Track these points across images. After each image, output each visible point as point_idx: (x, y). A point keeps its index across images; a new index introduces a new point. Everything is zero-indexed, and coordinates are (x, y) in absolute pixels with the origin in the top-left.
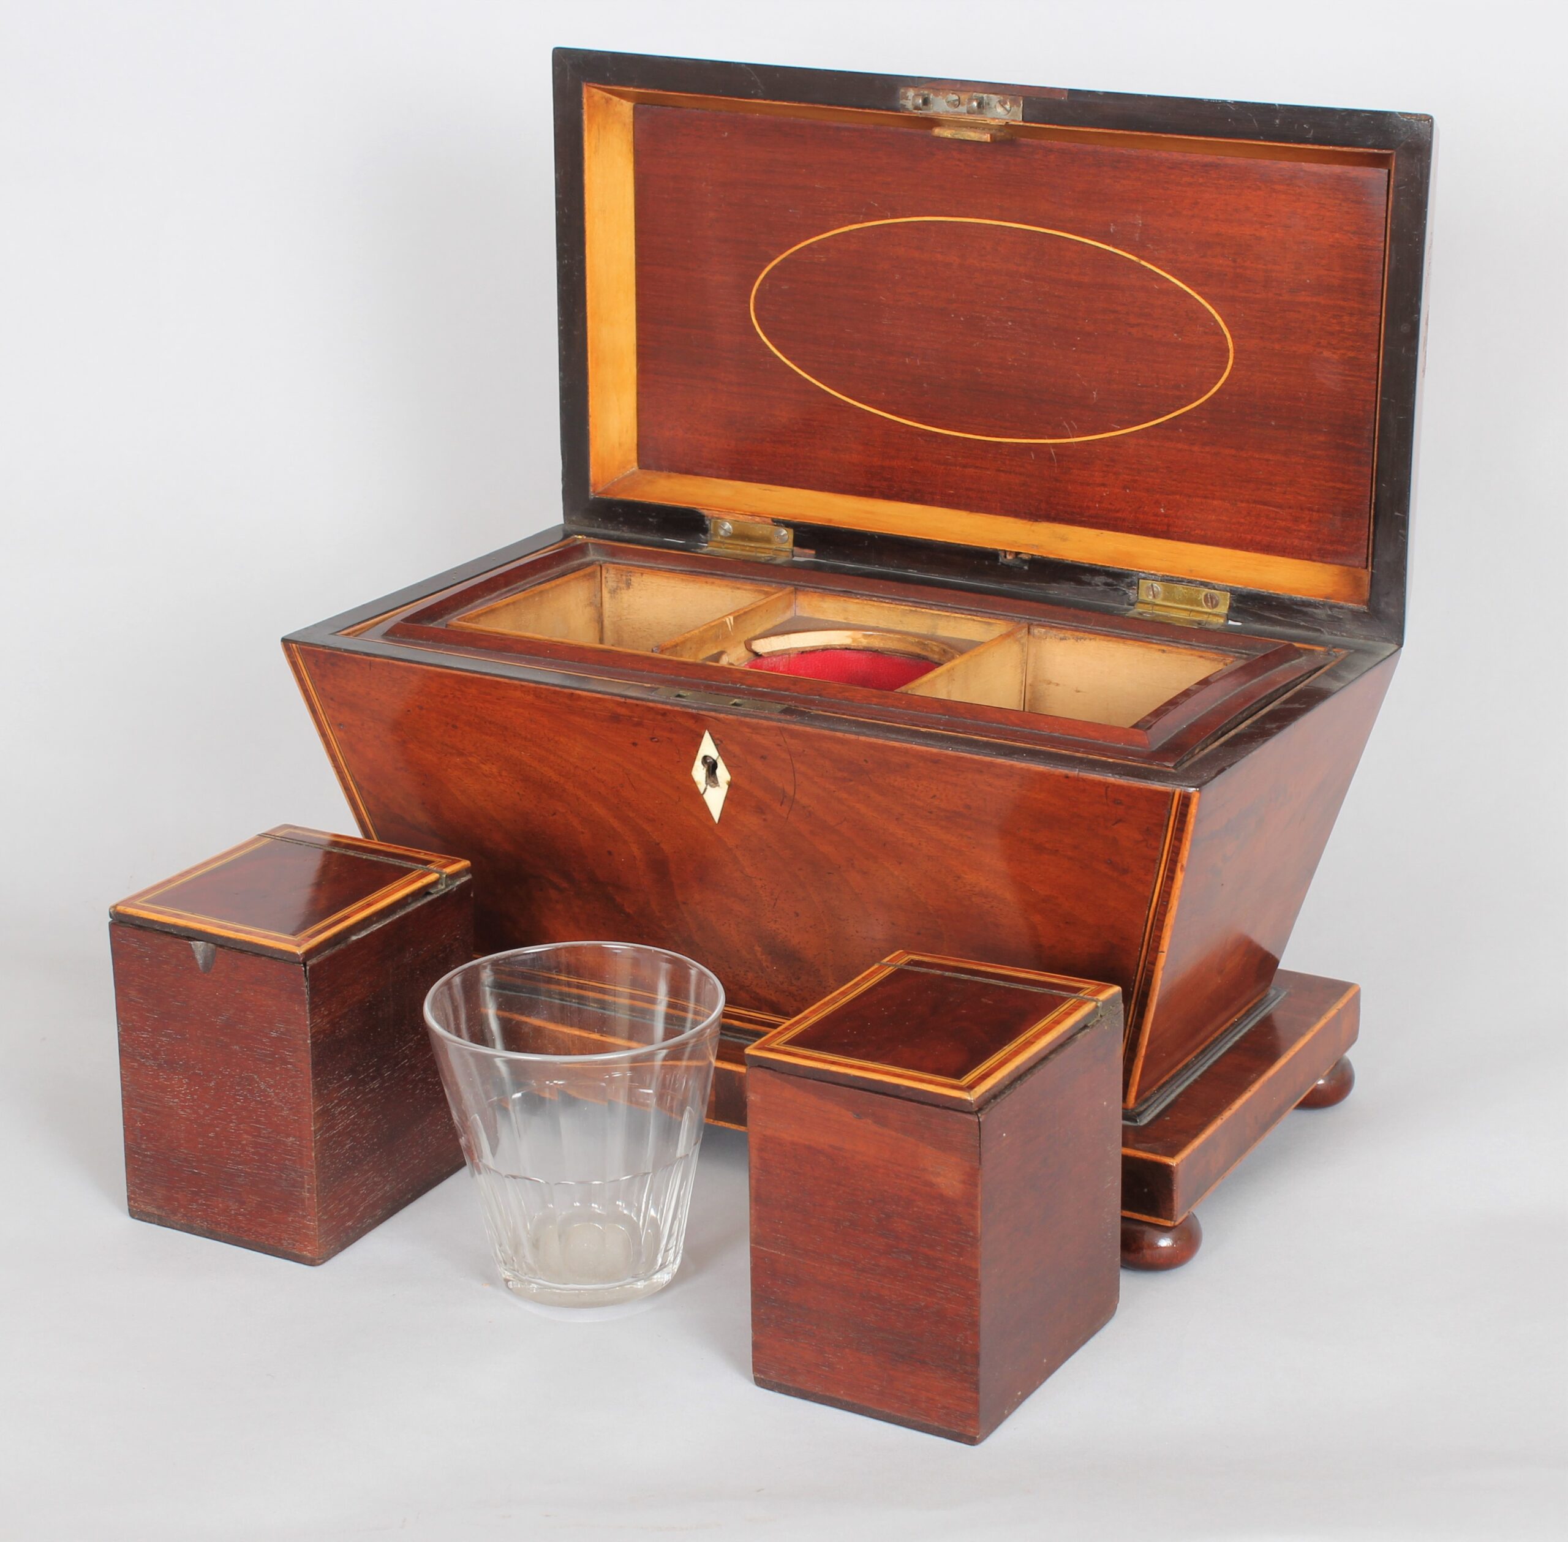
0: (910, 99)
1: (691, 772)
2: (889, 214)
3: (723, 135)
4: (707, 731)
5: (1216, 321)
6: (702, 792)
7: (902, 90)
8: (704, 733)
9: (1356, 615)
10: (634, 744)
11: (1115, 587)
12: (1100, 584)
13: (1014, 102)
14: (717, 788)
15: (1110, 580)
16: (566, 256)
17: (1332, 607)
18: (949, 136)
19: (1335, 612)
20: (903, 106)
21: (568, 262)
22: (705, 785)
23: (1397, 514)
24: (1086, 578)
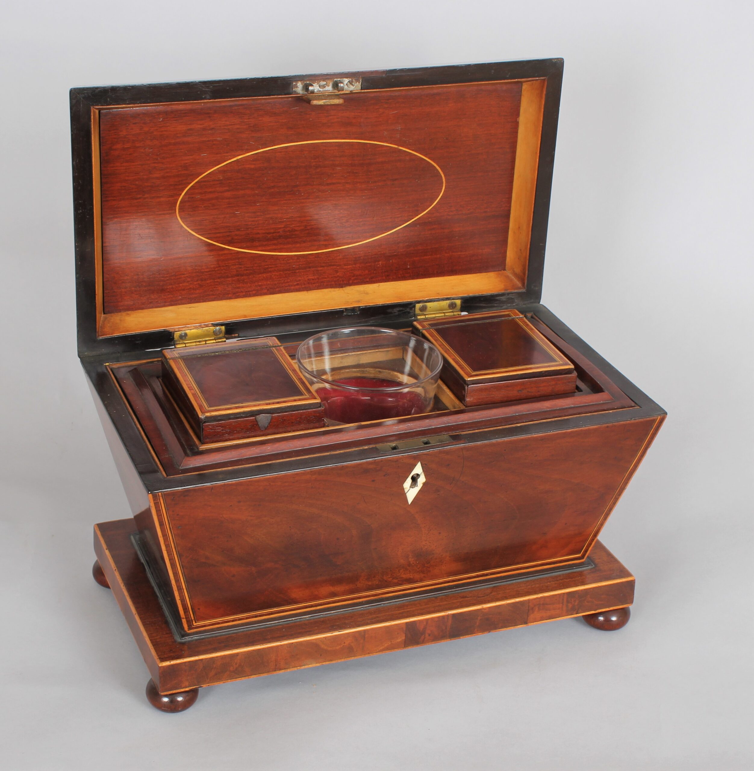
0: (299, 88)
1: (403, 485)
2: (261, 147)
3: (159, 120)
4: (420, 462)
5: (437, 170)
6: (406, 492)
7: (294, 83)
8: (418, 463)
9: (520, 295)
10: (373, 481)
11: (403, 312)
12: (396, 312)
13: (357, 81)
14: (416, 487)
15: (401, 309)
16: (80, 208)
17: (508, 294)
18: (322, 104)
19: (510, 296)
20: (295, 91)
21: (82, 211)
22: (409, 488)
23: (541, 244)
24: (389, 311)
